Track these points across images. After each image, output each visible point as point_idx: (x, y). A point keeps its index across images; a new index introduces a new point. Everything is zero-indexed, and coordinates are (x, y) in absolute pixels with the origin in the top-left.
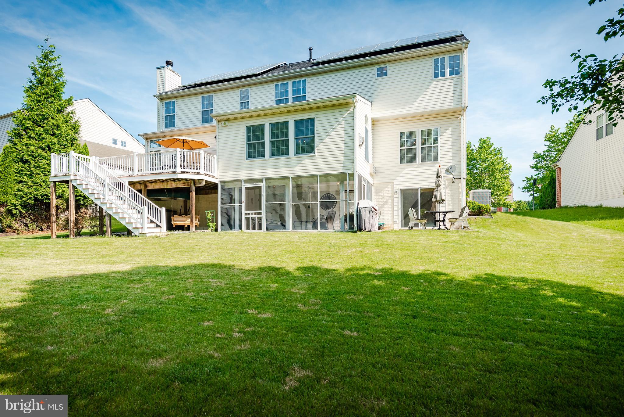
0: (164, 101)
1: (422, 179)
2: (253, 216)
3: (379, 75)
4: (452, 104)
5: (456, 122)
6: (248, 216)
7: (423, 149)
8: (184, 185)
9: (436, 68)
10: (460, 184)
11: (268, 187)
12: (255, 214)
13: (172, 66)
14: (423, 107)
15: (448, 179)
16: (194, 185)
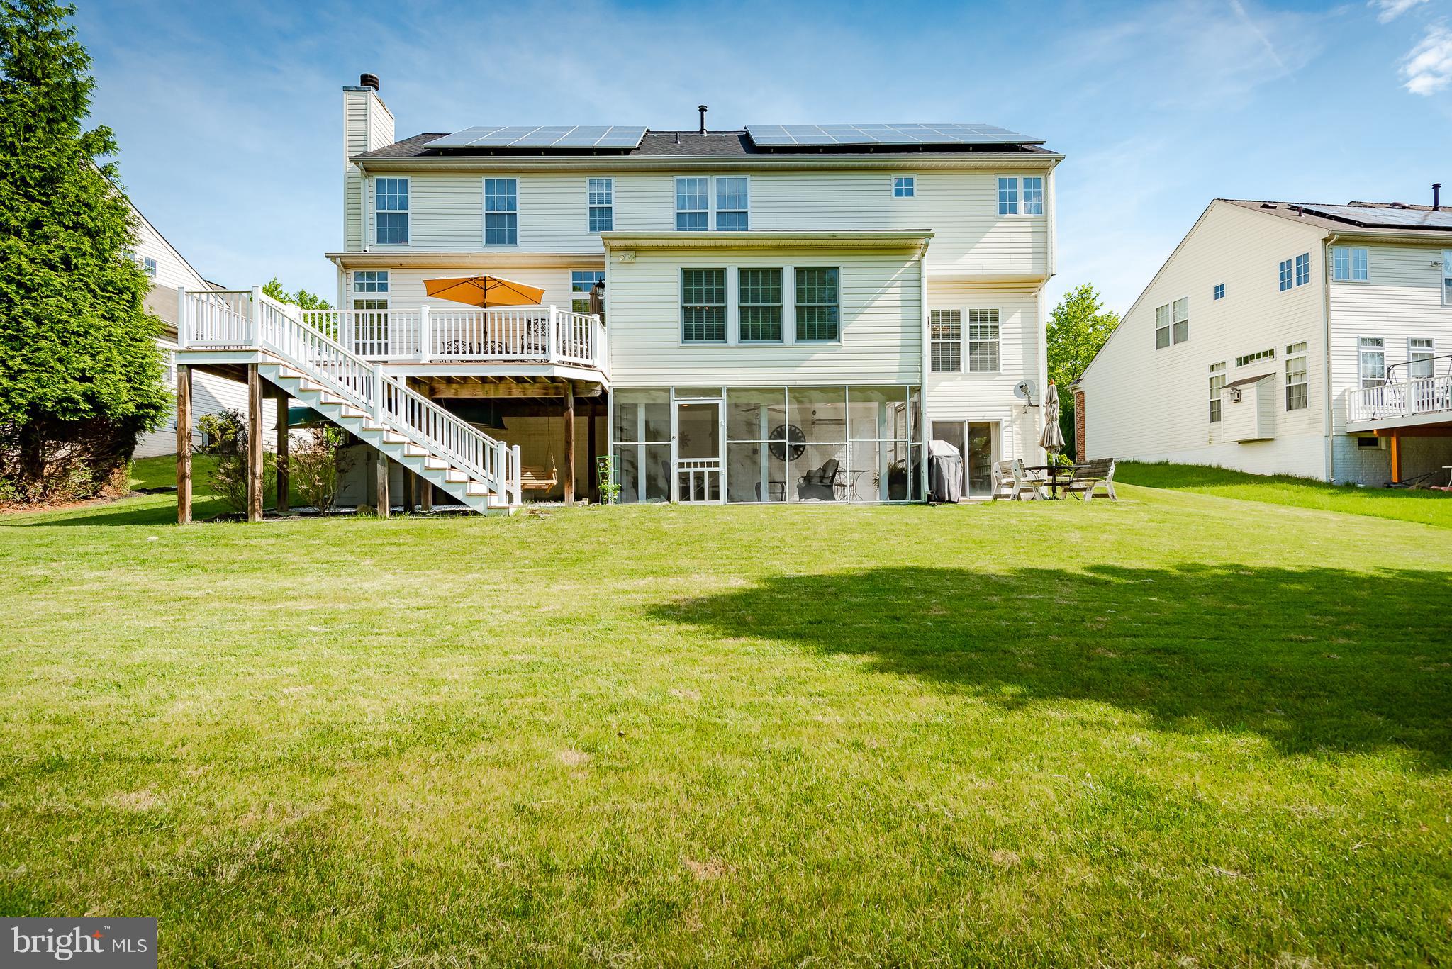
0: (375, 178)
1: (972, 404)
2: (699, 469)
3: (898, 193)
4: (1030, 266)
5: (1028, 300)
6: (685, 470)
7: (973, 346)
8: (546, 394)
9: (1002, 197)
10: (1037, 416)
11: (732, 407)
12: (702, 465)
13: (377, 89)
14: (980, 267)
15: (1017, 406)
16: (575, 393)
